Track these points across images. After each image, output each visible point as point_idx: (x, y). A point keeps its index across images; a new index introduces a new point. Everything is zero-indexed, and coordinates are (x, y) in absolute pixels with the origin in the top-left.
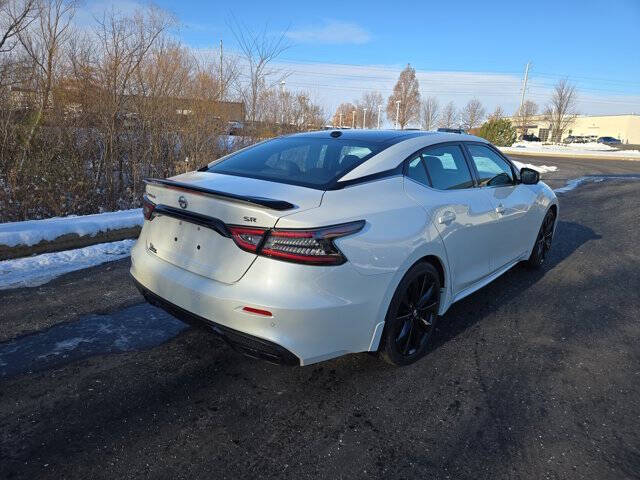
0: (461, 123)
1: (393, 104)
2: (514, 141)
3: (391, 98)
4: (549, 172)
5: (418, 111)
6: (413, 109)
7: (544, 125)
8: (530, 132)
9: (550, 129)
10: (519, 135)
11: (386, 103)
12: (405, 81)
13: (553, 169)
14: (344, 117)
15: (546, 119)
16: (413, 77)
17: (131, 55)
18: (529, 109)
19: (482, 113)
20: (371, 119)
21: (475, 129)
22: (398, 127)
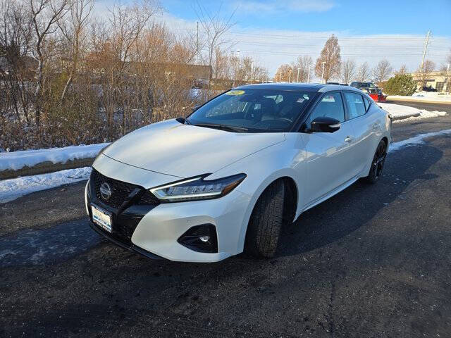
0: (373, 78)
1: (319, 65)
2: (414, 91)
3: (318, 60)
4: (439, 116)
5: (339, 69)
6: (336, 67)
7: (440, 79)
8: (428, 84)
9: (445, 82)
10: (418, 87)
11: (315, 63)
12: (330, 47)
13: (443, 113)
14: (283, 74)
15: (442, 74)
16: (336, 44)
17: (132, 34)
18: (428, 67)
19: (390, 70)
20: (303, 75)
21: (383, 83)
22: (324, 82)
